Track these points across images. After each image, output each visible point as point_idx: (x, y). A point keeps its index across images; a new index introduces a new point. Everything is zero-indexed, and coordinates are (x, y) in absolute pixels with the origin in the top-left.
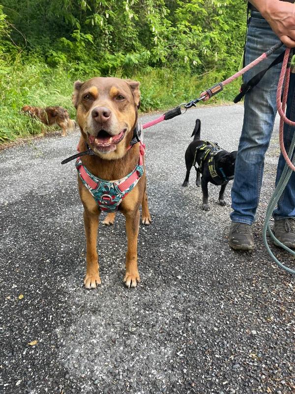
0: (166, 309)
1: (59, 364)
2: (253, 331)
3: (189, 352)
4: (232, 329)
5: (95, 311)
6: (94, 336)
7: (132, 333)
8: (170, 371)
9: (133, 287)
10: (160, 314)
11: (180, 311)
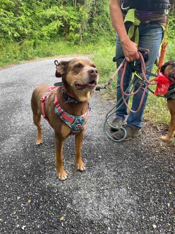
0: (107, 173)
1: (85, 220)
2: (145, 167)
3: (131, 186)
4: (138, 169)
5: (78, 189)
6: (88, 200)
7: (103, 190)
8: (131, 197)
9: (85, 170)
10: (107, 176)
11: (114, 172)
